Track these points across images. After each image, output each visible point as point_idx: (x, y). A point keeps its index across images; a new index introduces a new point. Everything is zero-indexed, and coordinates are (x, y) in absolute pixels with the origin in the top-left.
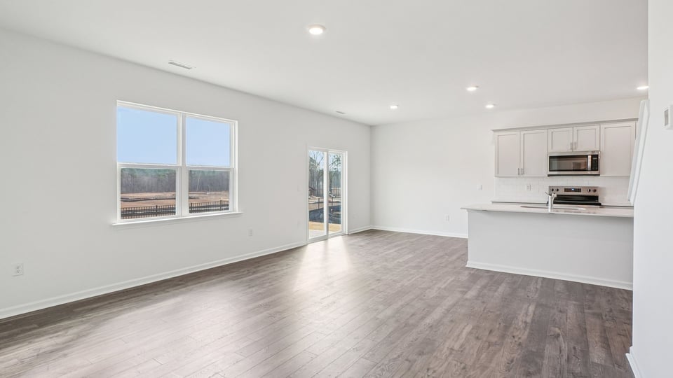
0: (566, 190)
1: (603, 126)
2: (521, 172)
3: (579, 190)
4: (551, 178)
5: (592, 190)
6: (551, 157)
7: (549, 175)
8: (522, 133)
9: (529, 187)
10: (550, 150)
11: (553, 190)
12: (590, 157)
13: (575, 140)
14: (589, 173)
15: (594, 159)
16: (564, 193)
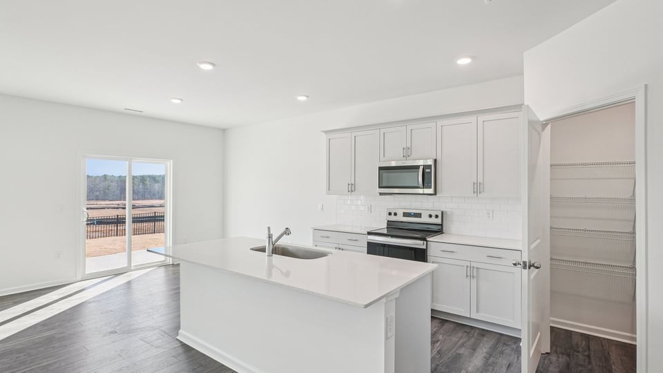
0: (405, 215)
1: (440, 123)
2: (352, 188)
3: (419, 215)
4: (383, 196)
5: (433, 215)
6: (380, 168)
7: (381, 194)
8: (354, 134)
9: (370, 209)
10: (382, 159)
11: (390, 214)
12: (421, 168)
13: (409, 145)
14: (420, 191)
15: (427, 170)
16: (400, 218)
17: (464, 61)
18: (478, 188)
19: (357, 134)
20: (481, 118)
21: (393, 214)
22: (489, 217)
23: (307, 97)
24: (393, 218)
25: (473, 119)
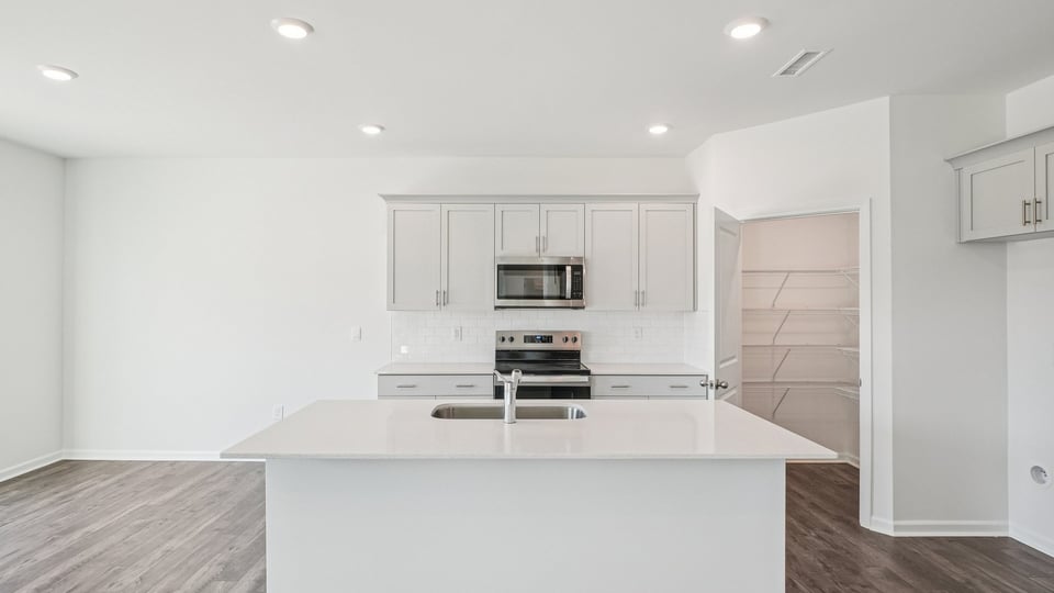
0: (527, 339)
1: (591, 206)
2: (444, 299)
3: (548, 339)
4: (499, 312)
5: (570, 338)
6: (500, 267)
7: (496, 308)
8: (446, 207)
9: (459, 333)
10: (499, 253)
11: (503, 339)
12: (569, 269)
14: (567, 303)
15: (576, 273)
16: (519, 345)
17: (658, 130)
18: (640, 299)
19: (451, 207)
20: (645, 206)
21: (507, 339)
22: (637, 337)
23: (382, 128)
24: (507, 346)
25: (633, 206)
